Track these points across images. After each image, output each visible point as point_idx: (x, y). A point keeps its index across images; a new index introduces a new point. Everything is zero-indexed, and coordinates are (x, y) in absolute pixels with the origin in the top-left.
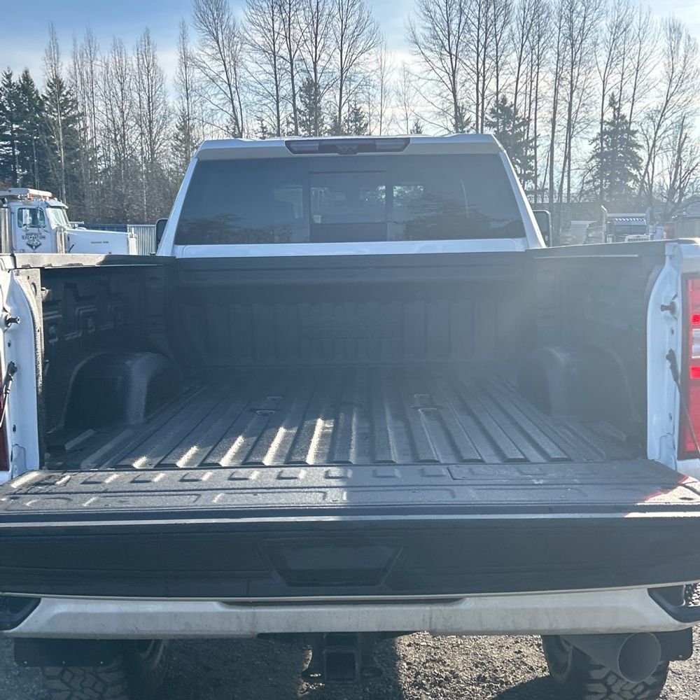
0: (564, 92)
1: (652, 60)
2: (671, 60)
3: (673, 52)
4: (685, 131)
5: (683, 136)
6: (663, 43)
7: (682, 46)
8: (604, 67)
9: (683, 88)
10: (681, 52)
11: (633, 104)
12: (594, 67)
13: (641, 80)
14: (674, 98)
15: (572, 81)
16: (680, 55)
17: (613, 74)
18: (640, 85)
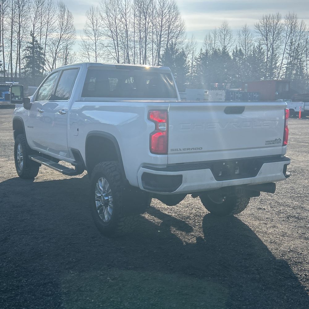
0: (16, 28)
1: (54, 19)
2: (61, 20)
3: (62, 17)
4: (68, 51)
5: (67, 53)
6: (58, 12)
7: (66, 14)
8: (34, 19)
9: (67, 32)
10: (66, 17)
11: (46, 37)
12: (29, 18)
13: (49, 27)
14: (64, 36)
15: (19, 23)
16: (65, 18)
17: (37, 23)
18: (49, 29)
